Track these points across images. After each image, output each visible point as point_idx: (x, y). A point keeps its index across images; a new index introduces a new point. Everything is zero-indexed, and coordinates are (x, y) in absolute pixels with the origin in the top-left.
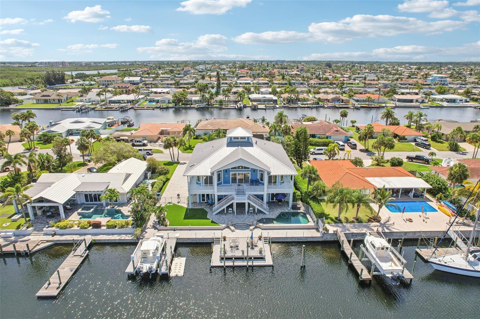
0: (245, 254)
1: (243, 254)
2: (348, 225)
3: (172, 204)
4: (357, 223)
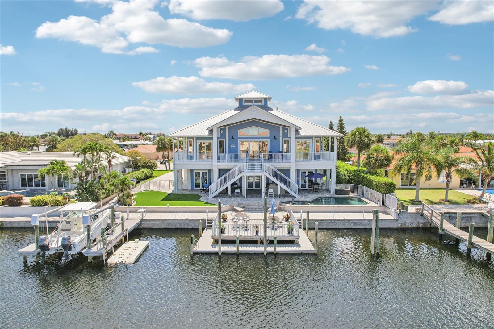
0: (261, 234)
1: (257, 232)
3: (150, 191)
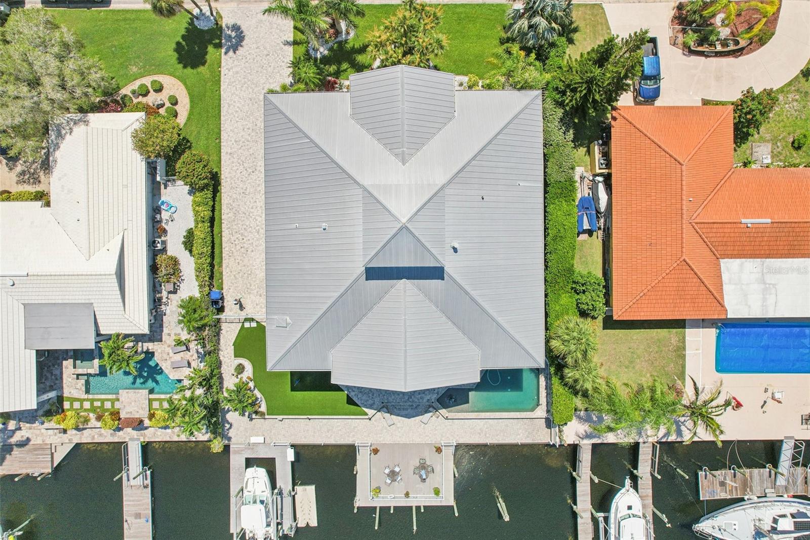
3: (254, 324)
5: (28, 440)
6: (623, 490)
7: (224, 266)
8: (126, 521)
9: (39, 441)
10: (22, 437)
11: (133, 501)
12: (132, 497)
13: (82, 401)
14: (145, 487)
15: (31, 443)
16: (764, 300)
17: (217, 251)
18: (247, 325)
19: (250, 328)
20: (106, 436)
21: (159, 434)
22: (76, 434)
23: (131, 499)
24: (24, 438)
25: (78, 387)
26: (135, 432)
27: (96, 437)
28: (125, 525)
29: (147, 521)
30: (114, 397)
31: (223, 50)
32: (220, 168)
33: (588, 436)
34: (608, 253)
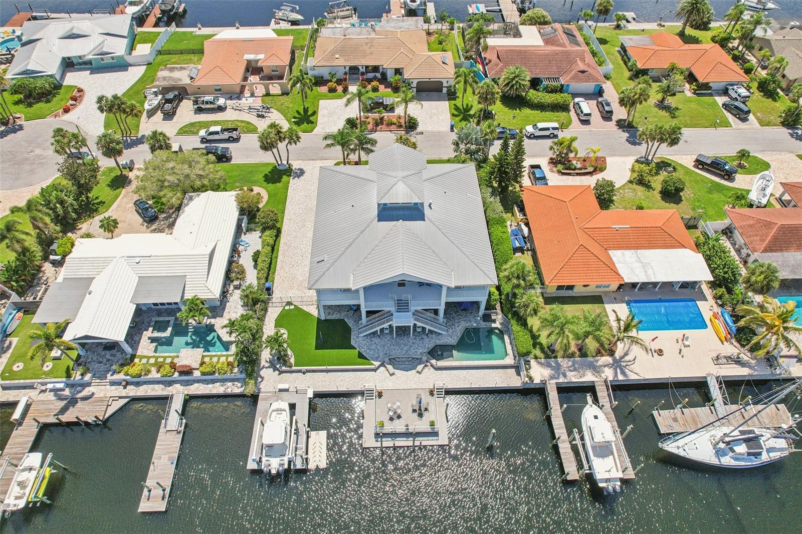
2: (565, 363)
3: (292, 307)
4: (580, 357)
5: (93, 394)
6: (588, 406)
7: (276, 274)
8: (153, 463)
9: (102, 395)
10: (89, 391)
11: (164, 445)
12: (165, 441)
13: (148, 358)
14: (179, 433)
15: (95, 396)
16: (646, 272)
17: (273, 266)
18: (287, 308)
19: (290, 309)
20: (157, 391)
21: (201, 388)
22: (134, 389)
23: (164, 443)
24: (91, 393)
25: (149, 348)
26: (182, 387)
27: (149, 391)
28: (152, 467)
29: (172, 463)
30: (175, 354)
31: (292, 178)
32: (282, 226)
33: (552, 378)
34: (537, 263)
